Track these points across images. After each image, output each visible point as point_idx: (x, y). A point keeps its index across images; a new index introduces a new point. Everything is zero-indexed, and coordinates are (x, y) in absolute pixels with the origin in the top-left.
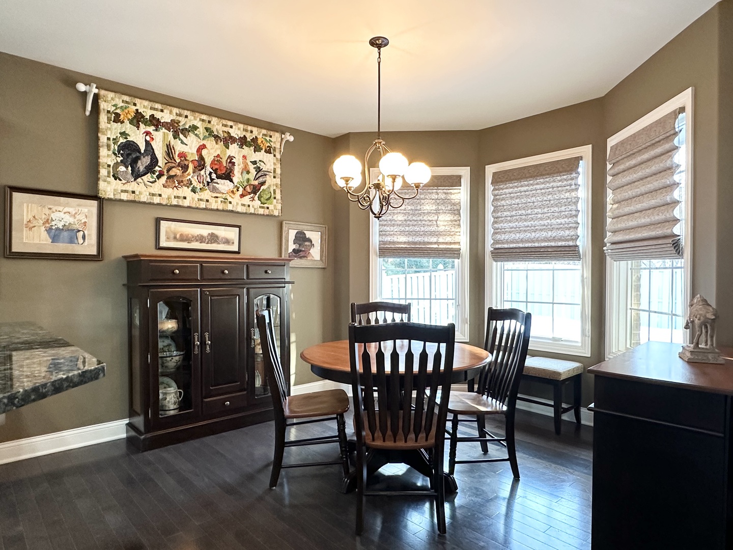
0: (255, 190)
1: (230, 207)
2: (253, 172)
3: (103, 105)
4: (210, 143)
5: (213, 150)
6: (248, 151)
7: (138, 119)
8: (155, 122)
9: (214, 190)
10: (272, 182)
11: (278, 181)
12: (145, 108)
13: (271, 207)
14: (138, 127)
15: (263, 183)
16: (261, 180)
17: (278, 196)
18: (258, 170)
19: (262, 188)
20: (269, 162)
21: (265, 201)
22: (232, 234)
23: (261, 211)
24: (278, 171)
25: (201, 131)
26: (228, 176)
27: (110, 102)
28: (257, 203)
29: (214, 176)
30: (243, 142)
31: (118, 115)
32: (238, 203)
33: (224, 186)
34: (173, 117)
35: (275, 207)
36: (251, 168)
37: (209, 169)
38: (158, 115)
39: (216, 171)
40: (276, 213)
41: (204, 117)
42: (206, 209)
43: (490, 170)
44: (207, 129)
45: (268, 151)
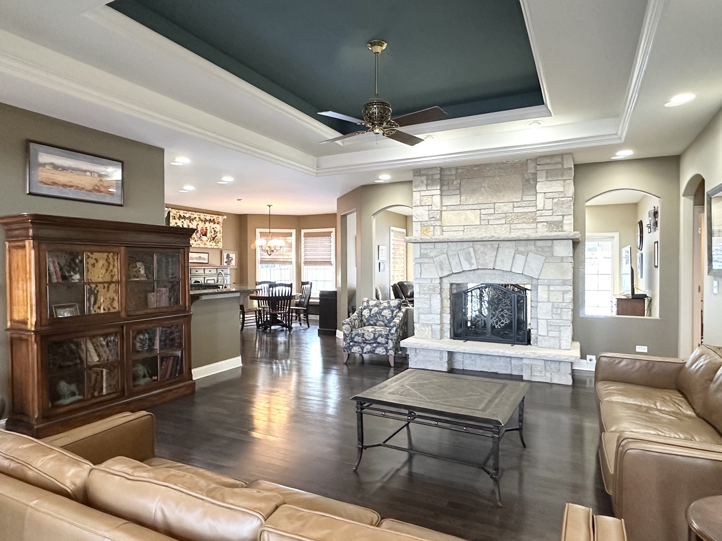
0: (214, 238)
1: (206, 246)
2: (213, 232)
3: (171, 214)
4: (200, 223)
5: (201, 225)
6: (212, 224)
7: (180, 217)
8: (184, 218)
9: (202, 240)
10: (219, 235)
11: (221, 235)
12: (182, 213)
13: (219, 245)
14: (180, 220)
15: (216, 236)
16: (215, 235)
17: (221, 241)
18: (215, 231)
19: (216, 238)
20: (218, 228)
21: (217, 243)
22: (206, 256)
23: (215, 247)
24: (221, 231)
25: (197, 219)
26: (205, 235)
27: (173, 212)
28: (214, 244)
29: (201, 235)
30: (210, 221)
31: (174, 217)
32: (209, 244)
33: (204, 238)
34: (190, 215)
35: (220, 245)
36: (213, 230)
37: (200, 233)
38: (185, 215)
39: (202, 233)
40: (221, 247)
41: (199, 214)
42: (199, 247)
43: (303, 231)
44: (199, 218)
45: (218, 224)
